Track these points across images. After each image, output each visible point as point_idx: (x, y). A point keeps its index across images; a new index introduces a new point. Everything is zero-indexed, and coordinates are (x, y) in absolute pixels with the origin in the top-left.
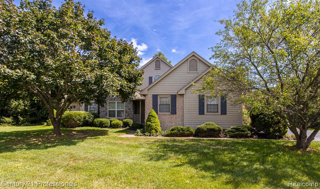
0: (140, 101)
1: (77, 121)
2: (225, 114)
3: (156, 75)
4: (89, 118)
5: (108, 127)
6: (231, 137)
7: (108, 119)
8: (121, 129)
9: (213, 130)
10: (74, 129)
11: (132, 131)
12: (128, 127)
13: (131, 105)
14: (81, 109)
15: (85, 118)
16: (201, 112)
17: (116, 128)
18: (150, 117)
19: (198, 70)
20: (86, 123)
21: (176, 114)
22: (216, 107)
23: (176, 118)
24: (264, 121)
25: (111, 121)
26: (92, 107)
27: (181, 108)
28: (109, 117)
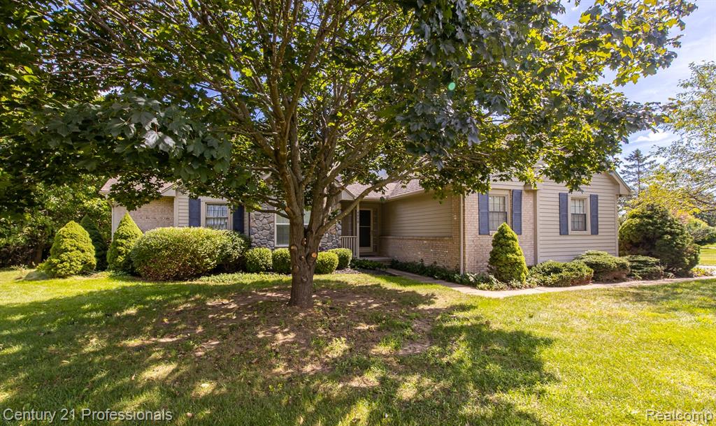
2: (597, 232)
14: (176, 221)
21: (521, 234)
22: (582, 219)
23: (521, 243)
27: (529, 221)
28: (278, 244)
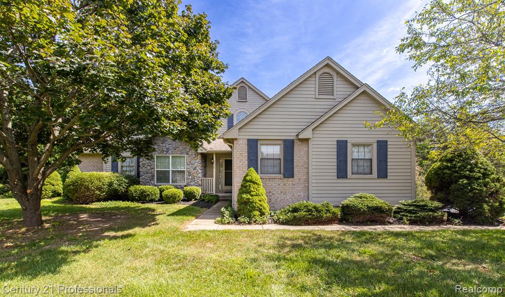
0: (213, 154)
1: (93, 190)
2: (385, 176)
3: (238, 111)
4: (120, 185)
5: (156, 201)
6: (413, 222)
7: (155, 186)
8: (182, 206)
9: (378, 210)
10: (88, 206)
11: (204, 209)
12: (193, 202)
13: (198, 161)
14: (104, 168)
15: (111, 184)
16: (342, 173)
17: (171, 203)
18: (248, 184)
19: (335, 93)
20: (114, 195)
21: (293, 177)
22: (367, 164)
23: (293, 185)
24: (471, 191)
25: (161, 191)
26: (124, 164)
27: (302, 166)
28: (157, 183)
